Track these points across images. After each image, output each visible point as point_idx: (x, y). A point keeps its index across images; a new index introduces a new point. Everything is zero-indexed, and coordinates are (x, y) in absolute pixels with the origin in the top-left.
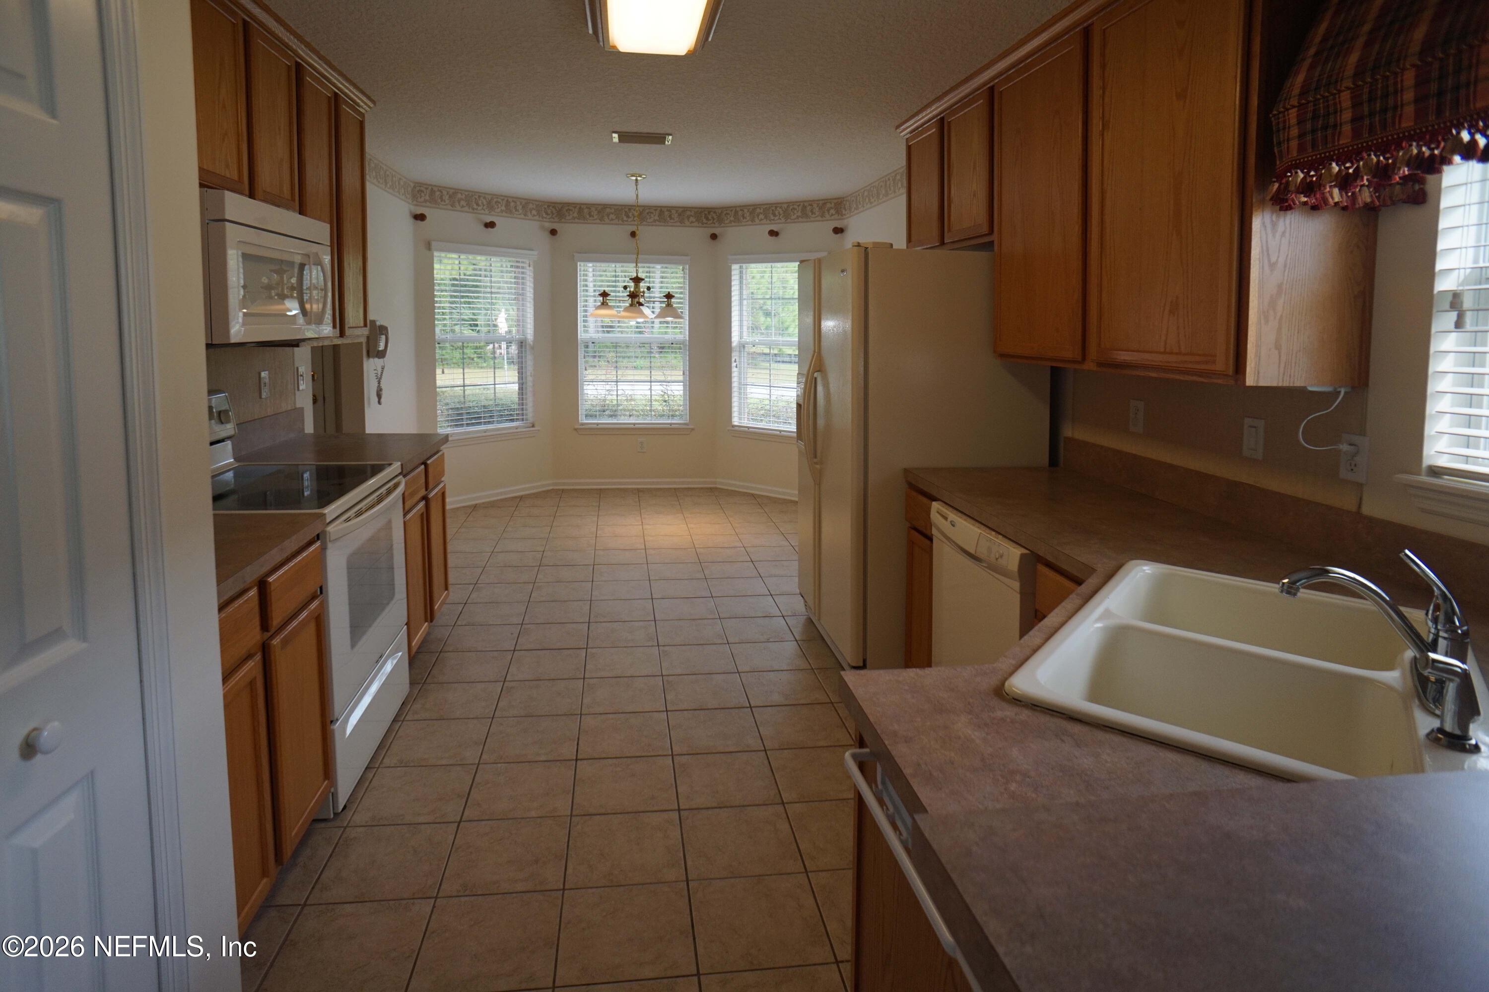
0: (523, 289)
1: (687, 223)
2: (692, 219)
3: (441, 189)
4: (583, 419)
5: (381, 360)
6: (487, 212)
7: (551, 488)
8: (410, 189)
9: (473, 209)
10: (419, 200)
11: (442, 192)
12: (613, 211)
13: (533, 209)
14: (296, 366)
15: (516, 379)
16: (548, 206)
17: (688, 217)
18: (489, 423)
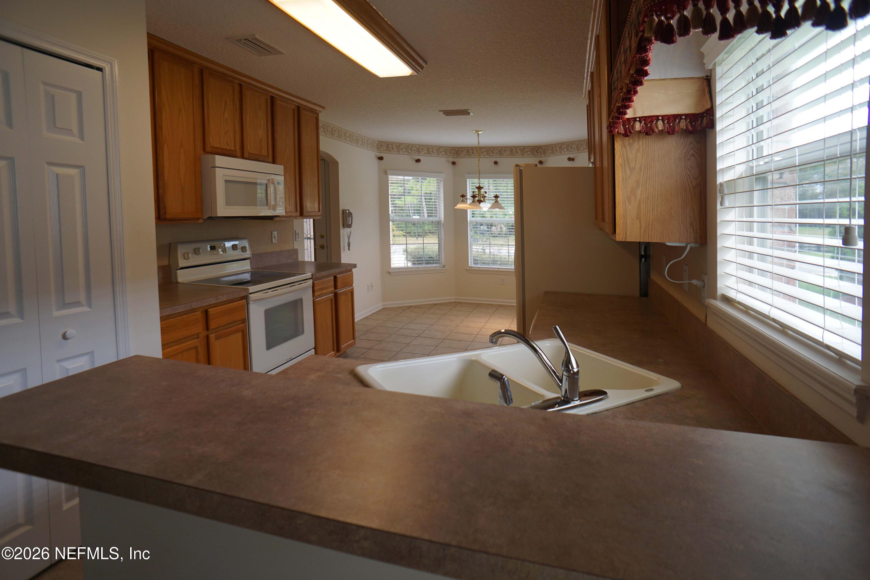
0: (439, 194)
1: (526, 155)
2: (529, 153)
3: (392, 143)
4: (471, 264)
5: (350, 229)
6: (417, 154)
7: (454, 301)
8: (375, 145)
9: (409, 153)
10: (381, 150)
11: (393, 145)
12: (485, 150)
13: (442, 151)
14: (294, 230)
15: (437, 242)
16: (451, 150)
17: (527, 152)
18: (420, 264)
